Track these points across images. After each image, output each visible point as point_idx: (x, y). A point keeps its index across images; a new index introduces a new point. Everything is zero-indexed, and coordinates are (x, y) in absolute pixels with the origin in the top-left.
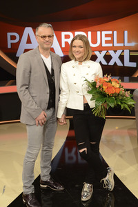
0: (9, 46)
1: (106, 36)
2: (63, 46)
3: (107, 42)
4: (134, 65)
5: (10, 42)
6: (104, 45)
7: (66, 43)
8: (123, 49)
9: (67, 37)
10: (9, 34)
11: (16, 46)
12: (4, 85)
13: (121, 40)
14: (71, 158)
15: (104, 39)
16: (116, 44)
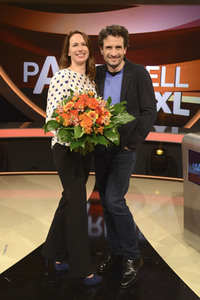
0: (25, 80)
1: (152, 72)
4: (186, 113)
5: (26, 74)
8: (173, 91)
11: (34, 80)
12: (18, 127)
13: (171, 78)
14: (95, 230)
16: (164, 84)
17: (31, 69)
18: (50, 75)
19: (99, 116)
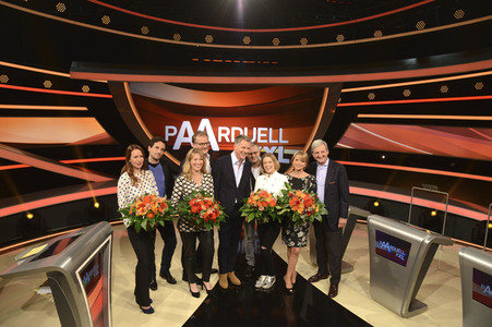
0: (167, 139)
1: (262, 132)
2: (220, 140)
3: (262, 138)
4: (287, 161)
5: (167, 135)
6: (259, 141)
7: (223, 138)
8: (278, 145)
9: (224, 132)
10: (167, 128)
11: (173, 139)
13: (276, 137)
15: (260, 135)
16: (271, 141)
17: (171, 131)
18: (186, 135)
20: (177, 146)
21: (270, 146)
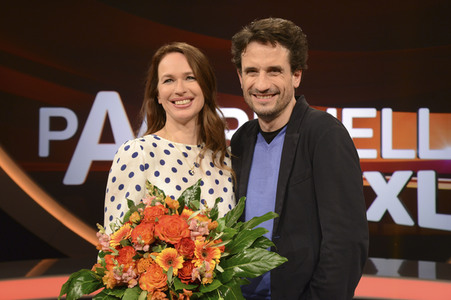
0: (44, 151)
3: (359, 144)
5: (46, 136)
12: (20, 274)
13: (406, 136)
16: (390, 153)
17: (58, 124)
18: (107, 136)
19: (188, 261)
20: (76, 174)
21: (387, 169)
